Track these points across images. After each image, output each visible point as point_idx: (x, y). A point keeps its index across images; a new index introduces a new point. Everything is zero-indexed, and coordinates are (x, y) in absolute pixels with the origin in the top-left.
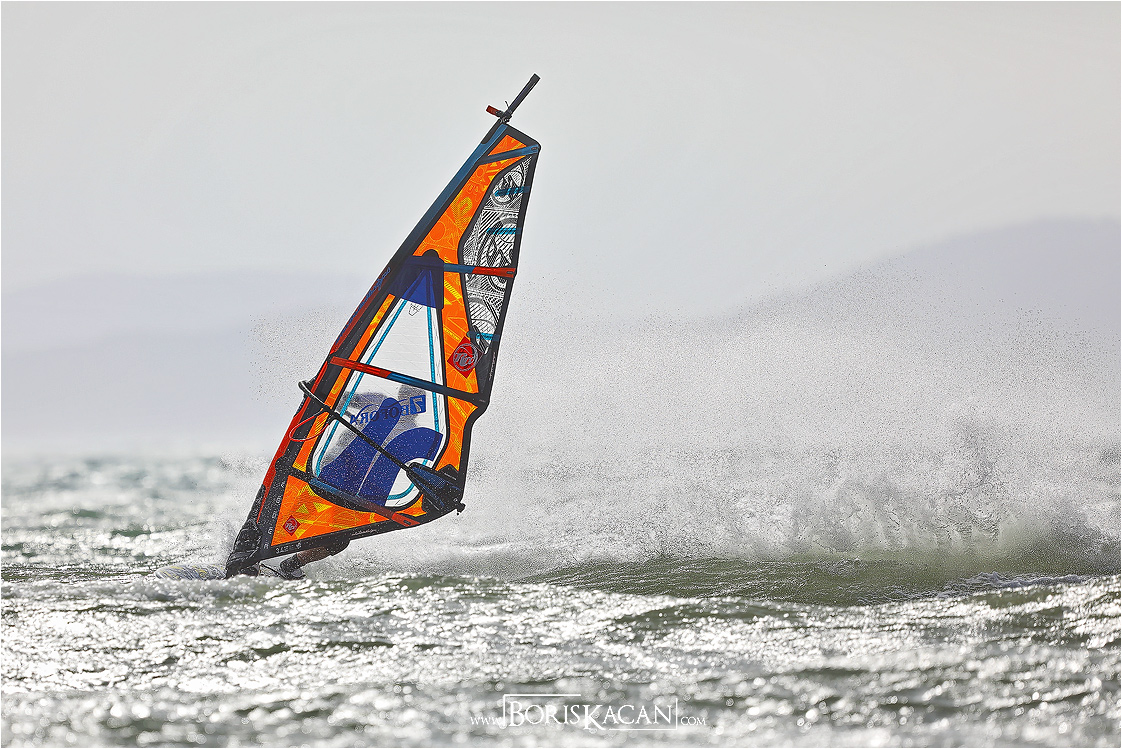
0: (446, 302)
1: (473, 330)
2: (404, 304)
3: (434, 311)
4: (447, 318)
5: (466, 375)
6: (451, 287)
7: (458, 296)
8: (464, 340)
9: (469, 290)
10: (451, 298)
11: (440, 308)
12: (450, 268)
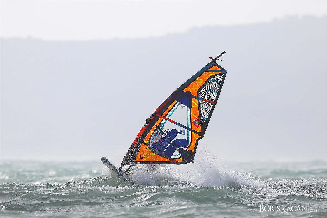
0: (193, 106)
1: (201, 116)
2: (179, 104)
3: (189, 108)
4: (193, 111)
5: (198, 127)
6: (195, 102)
7: (197, 105)
8: (198, 118)
9: (200, 104)
10: (194, 105)
11: (191, 107)
12: (195, 97)
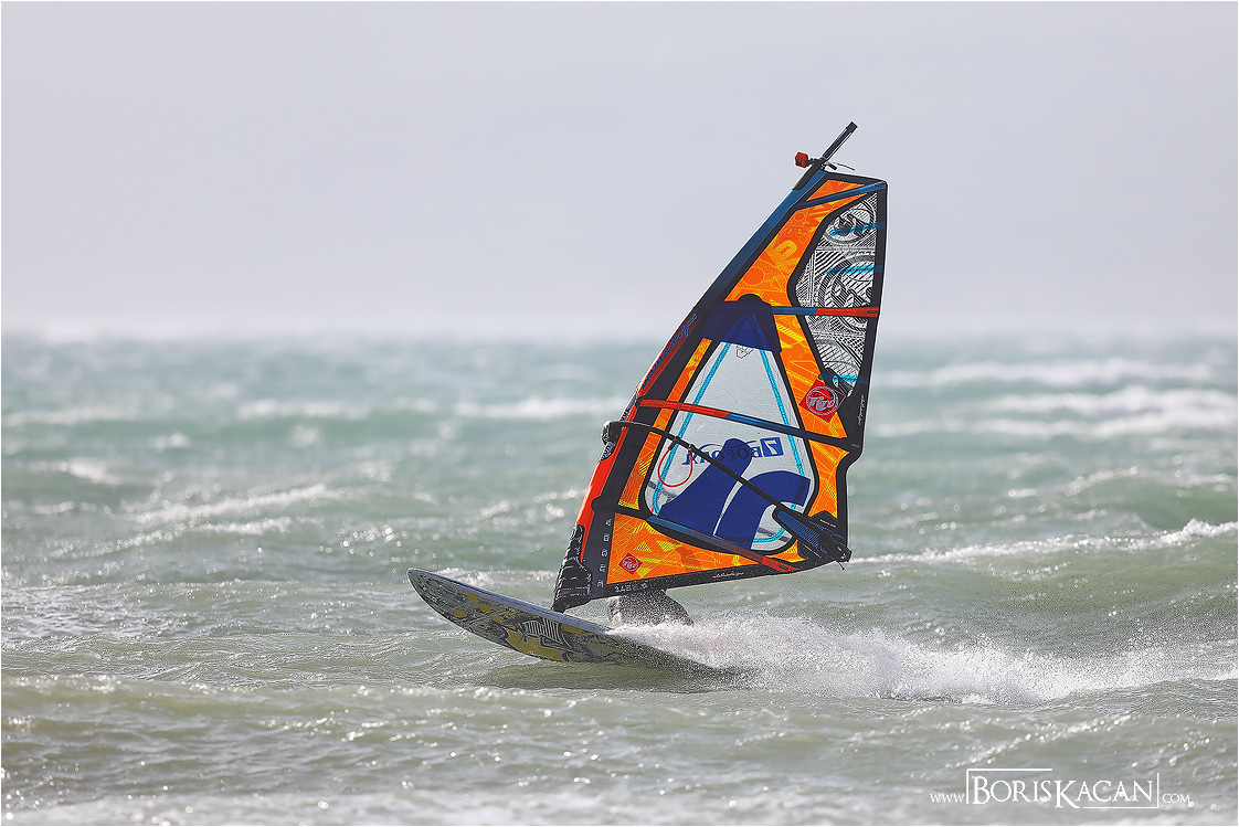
0: (784, 345)
1: (827, 374)
2: (726, 349)
3: (769, 354)
4: (789, 362)
5: (828, 419)
6: (788, 329)
7: (800, 339)
8: (817, 383)
9: (814, 332)
10: (789, 340)
11: (777, 352)
12: (781, 311)
